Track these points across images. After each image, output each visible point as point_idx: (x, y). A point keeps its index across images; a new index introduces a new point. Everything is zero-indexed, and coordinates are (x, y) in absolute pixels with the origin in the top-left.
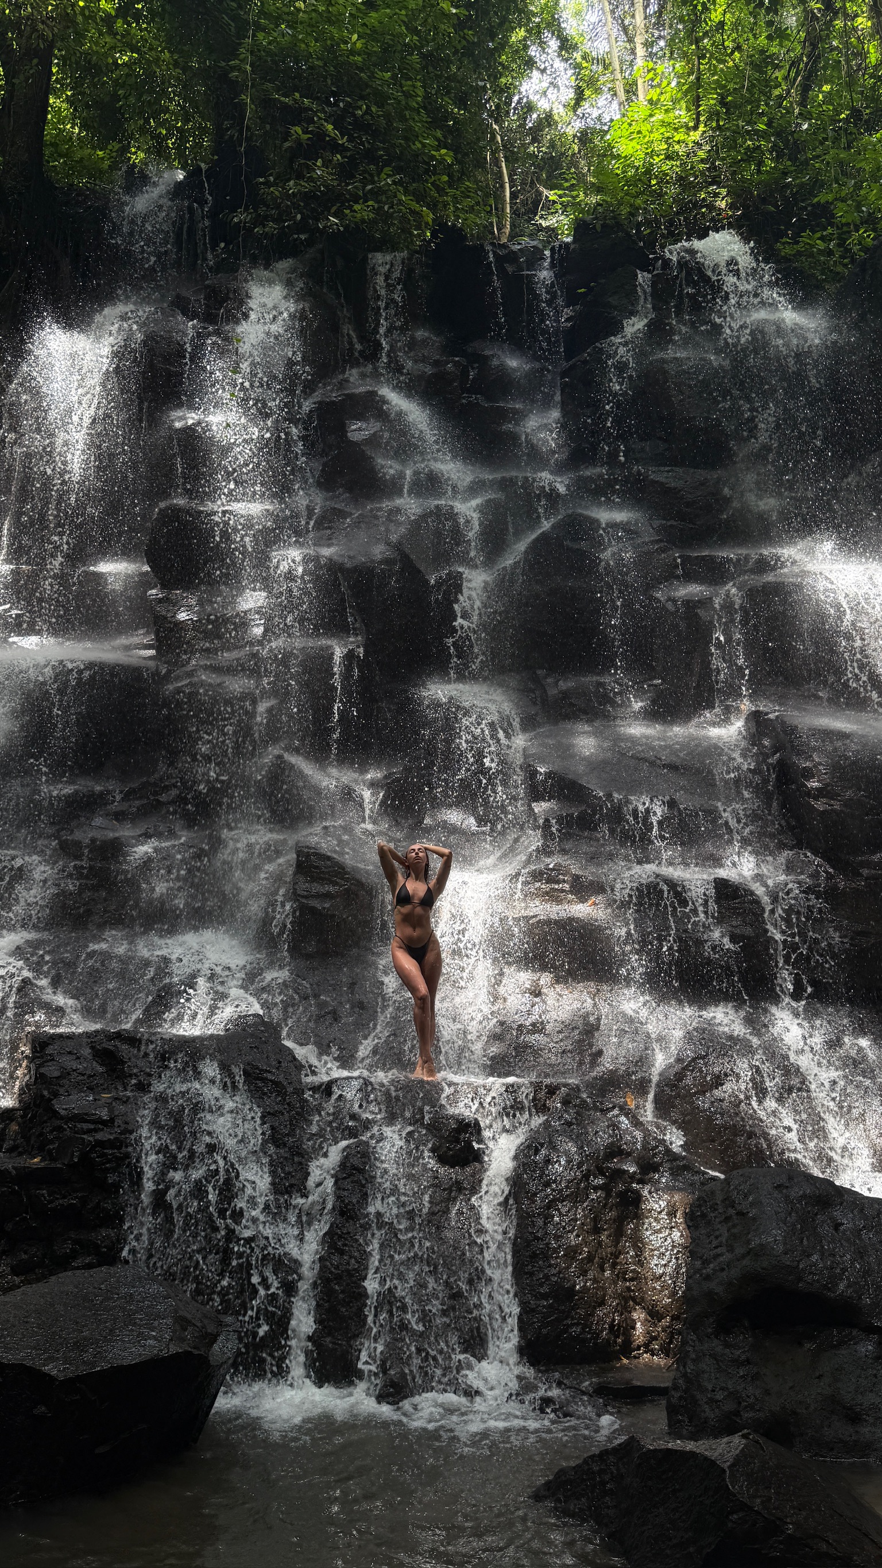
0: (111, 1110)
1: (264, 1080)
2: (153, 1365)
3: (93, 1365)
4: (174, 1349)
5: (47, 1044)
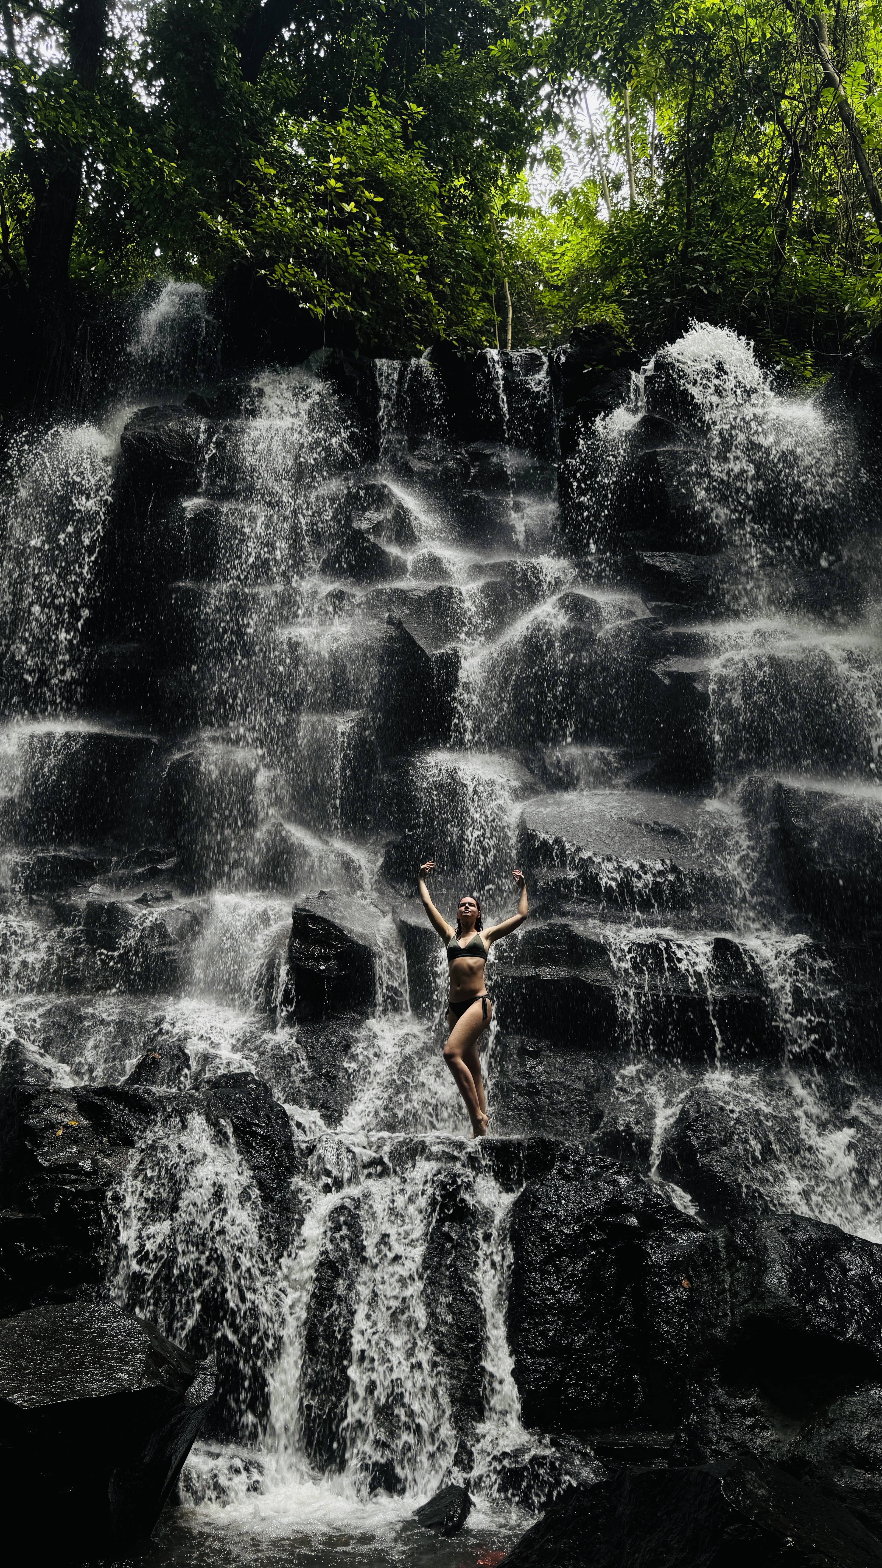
1: (254, 1134)
2: (124, 1398)
3: (59, 1396)
4: (145, 1383)
5: (32, 1097)
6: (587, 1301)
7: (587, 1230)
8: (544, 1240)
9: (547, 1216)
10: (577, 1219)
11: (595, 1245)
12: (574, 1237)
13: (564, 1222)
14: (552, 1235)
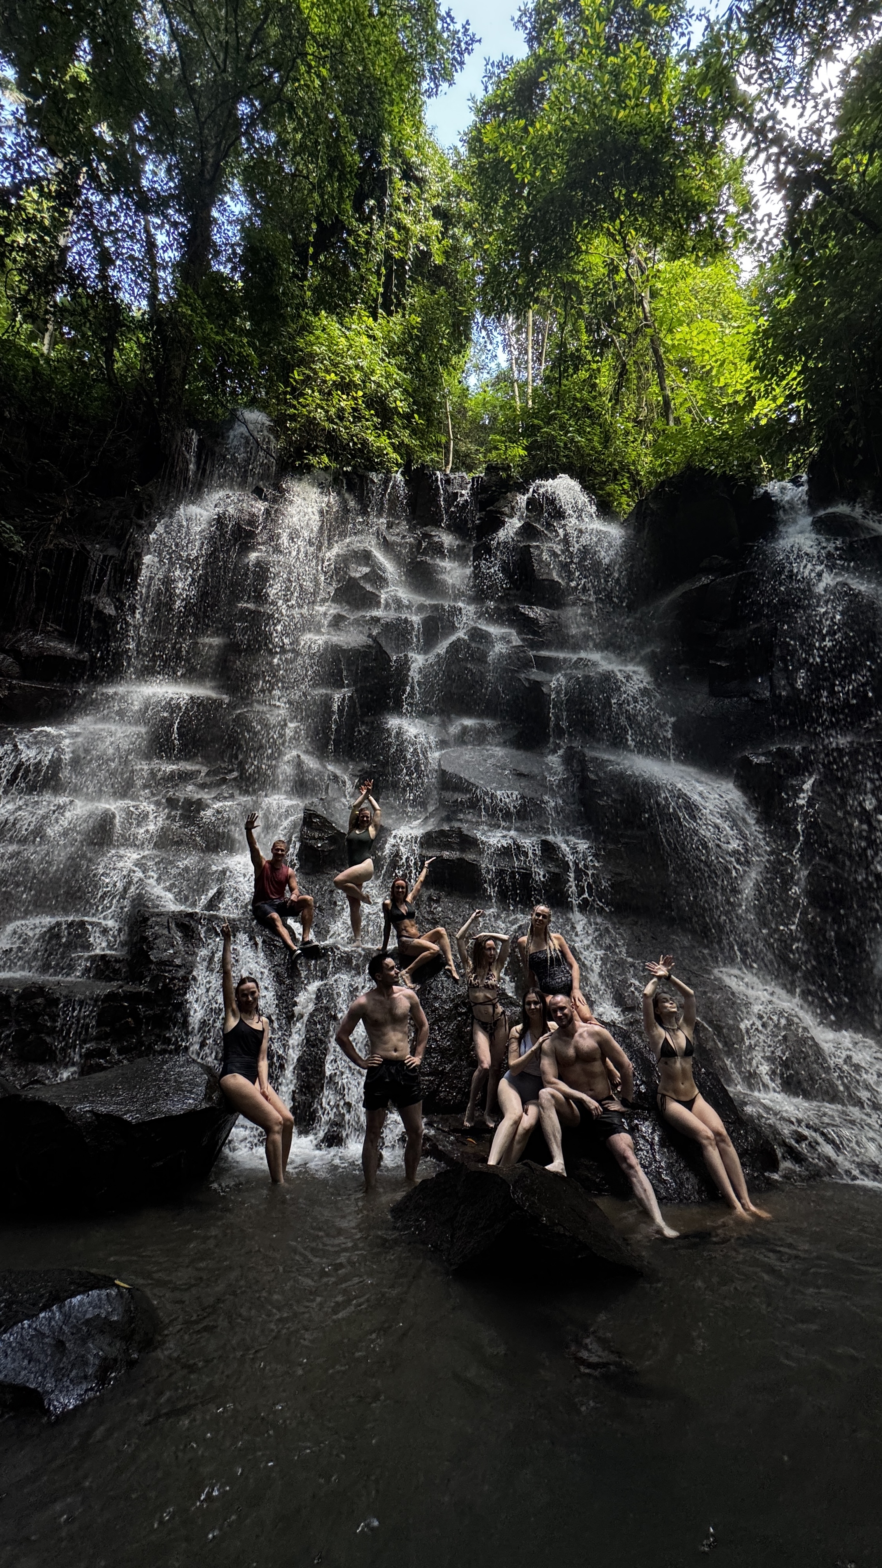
0: (184, 959)
1: (275, 946)
2: (191, 1115)
3: (153, 1114)
4: (204, 1106)
5: (148, 919)
6: (454, 1045)
7: (456, 1006)
8: (433, 1011)
9: (436, 998)
10: (452, 1001)
11: (460, 1014)
12: (451, 1010)
13: (445, 1002)
14: (437, 1009)
